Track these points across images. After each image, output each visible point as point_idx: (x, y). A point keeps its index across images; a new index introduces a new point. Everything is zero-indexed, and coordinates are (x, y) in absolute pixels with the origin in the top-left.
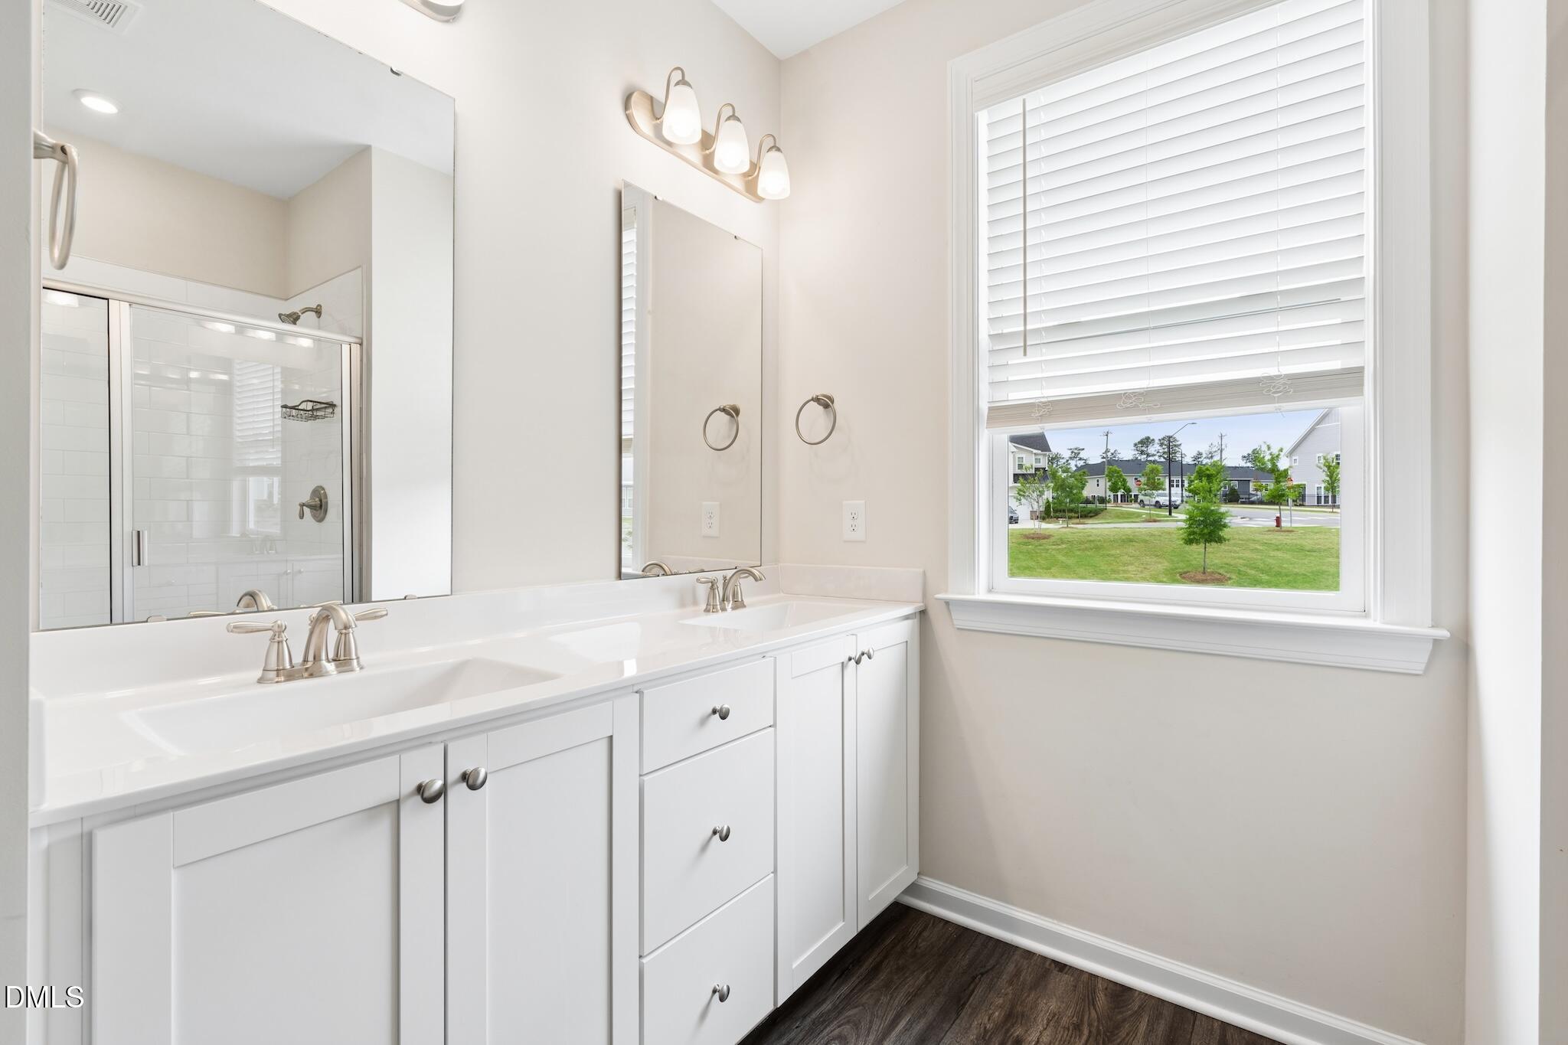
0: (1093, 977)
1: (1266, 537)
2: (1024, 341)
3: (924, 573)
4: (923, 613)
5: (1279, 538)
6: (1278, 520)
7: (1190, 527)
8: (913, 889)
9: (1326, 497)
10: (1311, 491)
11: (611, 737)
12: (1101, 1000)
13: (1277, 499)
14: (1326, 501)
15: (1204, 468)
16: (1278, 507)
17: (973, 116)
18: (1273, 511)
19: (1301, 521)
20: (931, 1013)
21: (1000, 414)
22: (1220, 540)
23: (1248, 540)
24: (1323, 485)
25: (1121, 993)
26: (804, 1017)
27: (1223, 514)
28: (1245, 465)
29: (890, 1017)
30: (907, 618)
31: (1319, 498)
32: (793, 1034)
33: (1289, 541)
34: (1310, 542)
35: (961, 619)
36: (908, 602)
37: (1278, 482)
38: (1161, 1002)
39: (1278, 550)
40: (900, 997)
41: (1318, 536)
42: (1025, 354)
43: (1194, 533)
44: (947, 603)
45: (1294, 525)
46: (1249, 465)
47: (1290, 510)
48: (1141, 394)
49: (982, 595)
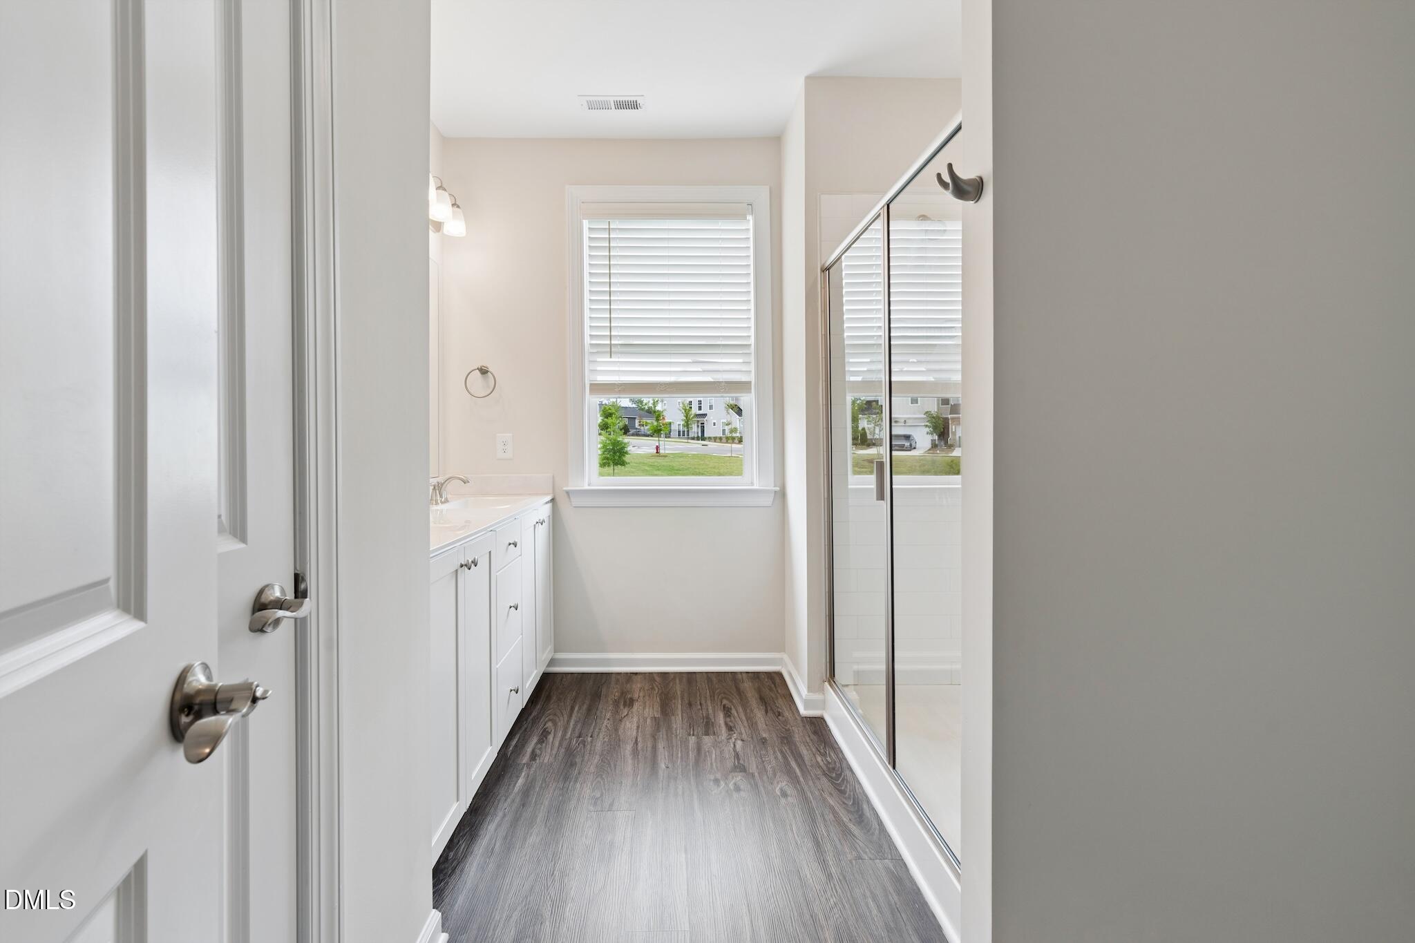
0: (651, 674)
1: (651, 460)
2: (611, 350)
3: (553, 477)
4: (553, 500)
5: (660, 461)
6: (657, 448)
7: (604, 454)
8: (552, 662)
9: (684, 432)
10: (674, 427)
11: (490, 552)
12: (657, 679)
13: (657, 432)
14: (684, 435)
15: (608, 408)
16: (657, 439)
17: (581, 221)
18: (654, 442)
19: (670, 449)
20: (587, 702)
21: (597, 388)
22: (623, 464)
23: (640, 463)
24: (682, 423)
25: (664, 675)
26: (526, 720)
27: (625, 444)
28: (631, 406)
29: (569, 708)
30: (547, 503)
31: (679, 432)
32: (525, 726)
33: (665, 464)
34: (677, 463)
35: (576, 501)
36: (547, 494)
37: (657, 420)
38: (681, 673)
39: (658, 470)
40: (569, 702)
41: (682, 459)
42: (611, 357)
43: (607, 459)
44: (568, 493)
45: (667, 452)
46: (634, 406)
47: (664, 441)
48: (667, 384)
49: (587, 487)
